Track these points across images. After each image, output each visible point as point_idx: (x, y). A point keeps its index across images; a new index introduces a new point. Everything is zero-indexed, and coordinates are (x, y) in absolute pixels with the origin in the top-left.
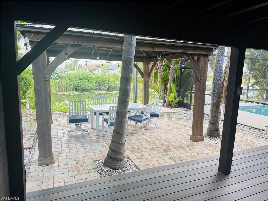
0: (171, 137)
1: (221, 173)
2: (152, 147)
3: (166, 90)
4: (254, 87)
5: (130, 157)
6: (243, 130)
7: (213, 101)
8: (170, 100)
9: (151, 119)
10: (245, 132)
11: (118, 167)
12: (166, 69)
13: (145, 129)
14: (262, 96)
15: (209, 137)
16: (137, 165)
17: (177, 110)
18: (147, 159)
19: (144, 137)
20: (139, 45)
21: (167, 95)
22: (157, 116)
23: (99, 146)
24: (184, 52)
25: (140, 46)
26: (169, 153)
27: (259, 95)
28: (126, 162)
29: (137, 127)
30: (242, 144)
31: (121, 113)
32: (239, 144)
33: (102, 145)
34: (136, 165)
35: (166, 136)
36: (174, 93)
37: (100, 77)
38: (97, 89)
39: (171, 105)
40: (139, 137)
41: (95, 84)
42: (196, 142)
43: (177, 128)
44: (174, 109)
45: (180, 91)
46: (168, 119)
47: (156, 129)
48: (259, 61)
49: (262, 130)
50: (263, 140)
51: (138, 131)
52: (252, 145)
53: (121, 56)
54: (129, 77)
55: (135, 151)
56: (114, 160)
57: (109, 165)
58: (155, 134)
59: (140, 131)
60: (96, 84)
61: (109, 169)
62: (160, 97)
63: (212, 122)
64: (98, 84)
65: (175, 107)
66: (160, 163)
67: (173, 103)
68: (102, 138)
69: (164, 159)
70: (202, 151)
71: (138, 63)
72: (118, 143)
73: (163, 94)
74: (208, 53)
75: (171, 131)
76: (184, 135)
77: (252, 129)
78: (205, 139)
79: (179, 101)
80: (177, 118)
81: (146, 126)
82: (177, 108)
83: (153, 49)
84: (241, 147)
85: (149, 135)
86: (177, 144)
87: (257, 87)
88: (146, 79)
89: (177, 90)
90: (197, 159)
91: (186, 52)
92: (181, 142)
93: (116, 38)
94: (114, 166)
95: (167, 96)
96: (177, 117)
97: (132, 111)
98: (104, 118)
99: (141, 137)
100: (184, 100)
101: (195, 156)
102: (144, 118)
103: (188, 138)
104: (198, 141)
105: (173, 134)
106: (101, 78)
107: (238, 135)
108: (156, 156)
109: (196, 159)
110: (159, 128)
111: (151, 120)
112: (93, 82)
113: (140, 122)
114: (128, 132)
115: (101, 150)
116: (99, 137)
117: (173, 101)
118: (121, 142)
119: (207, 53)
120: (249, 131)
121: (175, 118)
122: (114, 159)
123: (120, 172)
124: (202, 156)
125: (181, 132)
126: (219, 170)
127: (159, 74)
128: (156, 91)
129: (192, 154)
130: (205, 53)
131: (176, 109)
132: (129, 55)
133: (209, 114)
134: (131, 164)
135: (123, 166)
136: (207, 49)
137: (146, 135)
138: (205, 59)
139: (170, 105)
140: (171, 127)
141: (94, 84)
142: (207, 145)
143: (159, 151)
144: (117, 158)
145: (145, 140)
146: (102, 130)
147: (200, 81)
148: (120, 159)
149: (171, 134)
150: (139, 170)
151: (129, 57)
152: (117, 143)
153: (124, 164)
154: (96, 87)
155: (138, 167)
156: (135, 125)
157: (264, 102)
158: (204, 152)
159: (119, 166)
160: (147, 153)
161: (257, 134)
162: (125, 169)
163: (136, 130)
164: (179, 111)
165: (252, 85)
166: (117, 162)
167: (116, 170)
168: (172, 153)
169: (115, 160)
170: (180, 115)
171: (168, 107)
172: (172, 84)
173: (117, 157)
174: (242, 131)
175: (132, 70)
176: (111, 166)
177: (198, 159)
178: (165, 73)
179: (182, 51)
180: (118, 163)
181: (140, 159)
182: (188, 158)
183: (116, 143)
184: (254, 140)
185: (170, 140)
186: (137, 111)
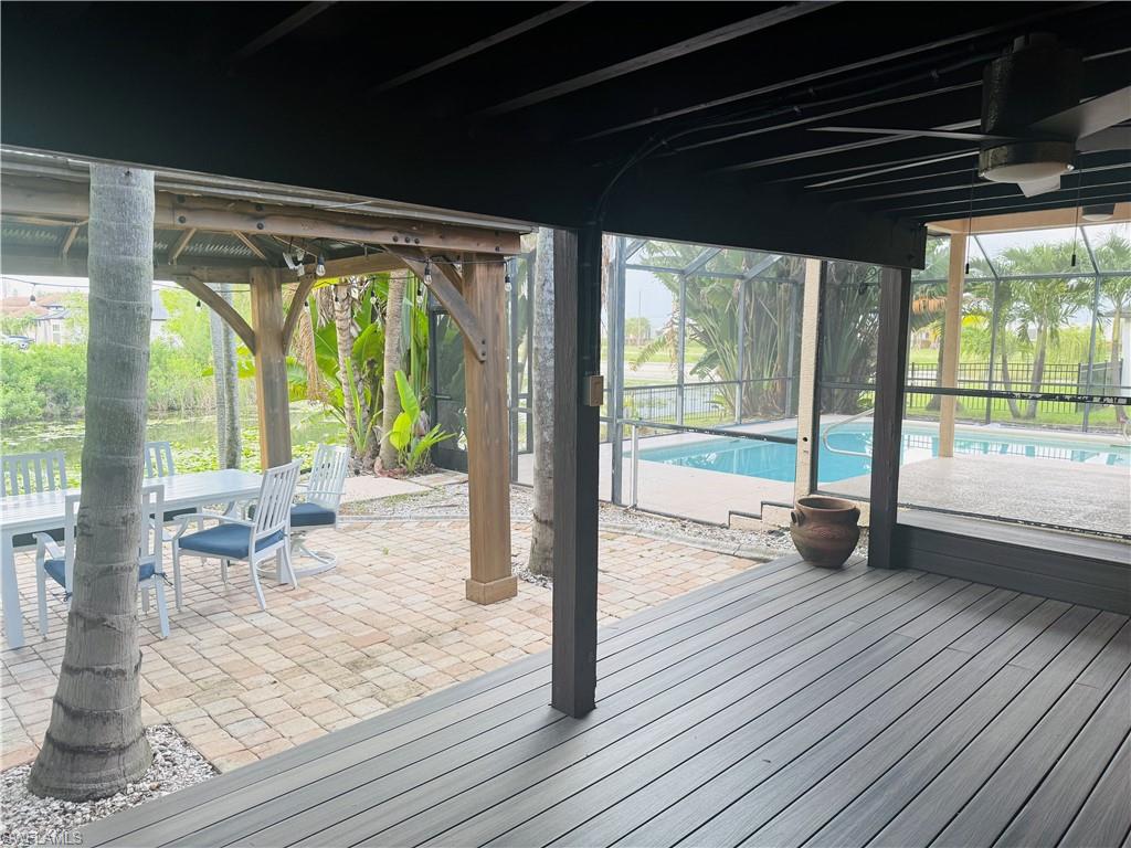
0: (387, 603)
1: (562, 715)
2: (297, 659)
3: (375, 404)
4: (703, 375)
5: (177, 727)
6: (661, 534)
7: (542, 434)
8: (396, 442)
9: (301, 537)
10: (663, 541)
11: (106, 784)
12: (367, 313)
13: (270, 583)
14: (730, 403)
15: (539, 576)
16: (209, 755)
17: (426, 483)
18: (266, 719)
19: (263, 621)
20: (184, 204)
21: (382, 426)
22: (325, 518)
23: (13, 703)
24: (401, 242)
25: (189, 210)
26: (368, 674)
27: (723, 401)
28: (155, 755)
29: (233, 581)
30: (653, 585)
31: (102, 524)
32: (644, 589)
33: (35, 691)
34: (205, 759)
35: (366, 603)
36: (412, 414)
37: (63, 356)
38: (47, 417)
39: (404, 463)
40: (238, 627)
41: (33, 393)
42: (485, 607)
43: (417, 558)
44: (415, 479)
45: (436, 405)
46: (384, 528)
47: (323, 579)
48: (713, 282)
49: (722, 526)
50: (722, 563)
51: (235, 598)
52: (686, 586)
53: (80, 252)
54: (129, 351)
55: (207, 693)
56: (81, 756)
57: (54, 784)
58: (320, 600)
59: (245, 596)
60: (42, 395)
61: (56, 805)
62: (354, 434)
63: (543, 519)
64: (55, 391)
65: (421, 471)
66: (322, 723)
67: (409, 455)
68: (36, 657)
69: (342, 703)
70: (507, 639)
71: (232, 287)
72: (99, 673)
73: (364, 420)
74: (502, 251)
75: (392, 577)
76: (443, 584)
77: (691, 524)
78: (521, 586)
79: (435, 447)
80: (422, 518)
81: (275, 571)
82: (426, 473)
83: (260, 227)
84: (648, 601)
85: (289, 608)
86: (410, 629)
87: (714, 374)
88: (269, 358)
89: (423, 399)
90: (483, 673)
91: (412, 243)
92: (428, 617)
93: (59, 172)
94: (83, 787)
95: (383, 429)
96: (426, 515)
97: (205, 511)
98: (46, 559)
99: (248, 625)
100: (455, 440)
101: (477, 664)
102: (256, 536)
103: (458, 596)
104: (494, 601)
105: (398, 588)
106: (66, 360)
107: (641, 557)
108: (309, 699)
109: (478, 674)
110: (339, 571)
111: (303, 540)
112: (20, 383)
113: (242, 554)
114: (184, 609)
115: (25, 721)
116: (23, 657)
117: (409, 447)
118: (113, 668)
119: (497, 249)
120: (681, 534)
121: (416, 518)
122: (83, 752)
123: (119, 804)
124: (505, 657)
125: (433, 575)
126: (554, 705)
127: (338, 335)
128: (335, 411)
129: (463, 657)
130: (492, 250)
131: (423, 479)
132: (122, 249)
133: (532, 483)
134: (178, 760)
135: (134, 776)
136: (497, 233)
137: (274, 611)
138: (495, 271)
139: (398, 466)
140: (395, 560)
141: (28, 396)
142: (530, 611)
143: (322, 675)
144: (97, 744)
145: (266, 632)
146: (37, 619)
147: (483, 359)
148: (113, 746)
149: (390, 590)
150: (219, 773)
151: (122, 257)
152: (90, 673)
153: (141, 766)
154: (44, 406)
155: (215, 762)
156: (224, 573)
157: (737, 425)
158: (513, 643)
159: (113, 777)
160: (270, 691)
161: (703, 543)
162: (148, 786)
163: (228, 596)
164: (433, 485)
165: (696, 368)
166: (100, 761)
167: (98, 800)
168: (382, 668)
169: (90, 753)
170: (436, 504)
171: (389, 476)
172: (400, 376)
173: (99, 741)
174: (656, 538)
175: (142, 318)
176: (69, 785)
177: (487, 675)
178: (364, 329)
179: (395, 239)
180: (103, 766)
181: (230, 728)
182: (448, 677)
183: (87, 674)
184: (692, 567)
185: (384, 614)
186: (227, 505)
